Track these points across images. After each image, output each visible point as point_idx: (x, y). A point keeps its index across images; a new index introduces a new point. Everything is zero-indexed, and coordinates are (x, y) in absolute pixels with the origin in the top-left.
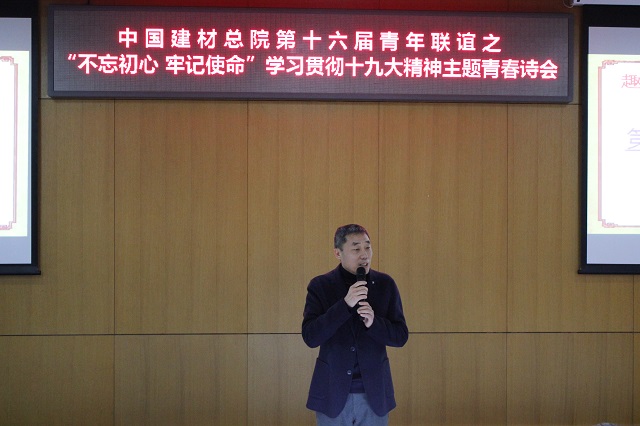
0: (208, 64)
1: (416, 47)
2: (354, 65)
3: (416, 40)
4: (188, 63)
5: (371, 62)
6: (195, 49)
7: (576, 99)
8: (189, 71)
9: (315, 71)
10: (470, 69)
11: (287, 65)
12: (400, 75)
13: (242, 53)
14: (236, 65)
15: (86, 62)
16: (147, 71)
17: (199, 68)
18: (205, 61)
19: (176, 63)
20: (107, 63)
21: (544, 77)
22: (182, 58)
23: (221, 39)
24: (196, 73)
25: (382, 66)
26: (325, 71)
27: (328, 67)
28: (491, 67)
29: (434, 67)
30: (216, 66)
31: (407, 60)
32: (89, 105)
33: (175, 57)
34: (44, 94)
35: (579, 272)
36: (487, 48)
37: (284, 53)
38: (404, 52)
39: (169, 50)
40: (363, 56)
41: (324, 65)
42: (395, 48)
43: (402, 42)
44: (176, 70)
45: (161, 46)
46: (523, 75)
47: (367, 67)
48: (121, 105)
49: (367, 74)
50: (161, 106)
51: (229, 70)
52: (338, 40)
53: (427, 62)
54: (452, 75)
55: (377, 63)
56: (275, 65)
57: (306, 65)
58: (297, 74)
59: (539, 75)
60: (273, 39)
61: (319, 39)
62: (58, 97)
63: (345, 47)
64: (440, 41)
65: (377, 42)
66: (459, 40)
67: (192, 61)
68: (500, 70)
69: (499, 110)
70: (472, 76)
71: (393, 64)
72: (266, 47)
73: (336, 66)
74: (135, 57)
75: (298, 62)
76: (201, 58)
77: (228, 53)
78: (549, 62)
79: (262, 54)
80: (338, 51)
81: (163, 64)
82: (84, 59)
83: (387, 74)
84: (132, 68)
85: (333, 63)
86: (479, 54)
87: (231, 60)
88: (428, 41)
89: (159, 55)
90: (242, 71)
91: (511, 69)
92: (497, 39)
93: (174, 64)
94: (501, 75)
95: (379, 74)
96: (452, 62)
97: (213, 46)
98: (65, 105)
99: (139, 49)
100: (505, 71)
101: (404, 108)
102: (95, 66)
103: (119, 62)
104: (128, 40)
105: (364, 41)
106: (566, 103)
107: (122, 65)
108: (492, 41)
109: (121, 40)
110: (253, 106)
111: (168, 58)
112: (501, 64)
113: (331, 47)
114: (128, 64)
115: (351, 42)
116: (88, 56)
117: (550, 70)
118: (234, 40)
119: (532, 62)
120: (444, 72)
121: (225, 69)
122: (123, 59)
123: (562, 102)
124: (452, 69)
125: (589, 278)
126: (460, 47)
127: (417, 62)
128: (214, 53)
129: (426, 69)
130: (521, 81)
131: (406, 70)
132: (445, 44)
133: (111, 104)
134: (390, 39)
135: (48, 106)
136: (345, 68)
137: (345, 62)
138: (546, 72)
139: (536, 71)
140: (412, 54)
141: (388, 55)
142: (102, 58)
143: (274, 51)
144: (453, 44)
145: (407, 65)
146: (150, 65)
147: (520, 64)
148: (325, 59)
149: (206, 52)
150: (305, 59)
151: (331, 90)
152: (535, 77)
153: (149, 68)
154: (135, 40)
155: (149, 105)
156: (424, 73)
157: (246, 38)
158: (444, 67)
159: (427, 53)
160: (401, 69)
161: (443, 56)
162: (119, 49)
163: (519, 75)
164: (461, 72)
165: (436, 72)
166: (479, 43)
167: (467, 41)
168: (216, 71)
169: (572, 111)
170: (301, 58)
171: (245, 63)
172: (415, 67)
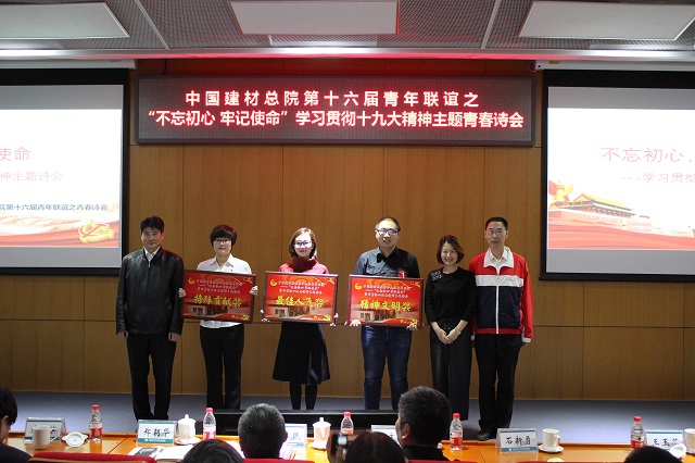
0: (252, 118)
1: (412, 103)
2: (364, 117)
3: (412, 98)
4: (237, 117)
5: (377, 115)
6: (242, 106)
7: (538, 143)
8: (238, 123)
9: (333, 122)
10: (454, 120)
11: (312, 117)
12: (399, 124)
13: (278, 108)
14: (273, 118)
15: (162, 117)
16: (207, 124)
17: (245, 121)
18: (250, 115)
19: (228, 117)
20: (177, 118)
21: (512, 126)
22: (233, 113)
23: (262, 98)
24: (243, 124)
25: (385, 118)
26: (341, 122)
27: (343, 119)
28: (470, 118)
29: (426, 118)
30: (258, 118)
31: (405, 113)
32: (164, 149)
33: (228, 112)
34: (132, 142)
35: (540, 279)
36: (467, 104)
37: (310, 108)
38: (402, 107)
39: (223, 107)
40: (370, 110)
41: (341, 117)
42: (395, 105)
43: (401, 99)
44: (228, 122)
45: (218, 104)
46: (496, 124)
47: (373, 119)
48: (188, 149)
49: (373, 124)
50: (217, 150)
51: (268, 122)
52: (351, 99)
53: (420, 115)
54: (440, 125)
55: (381, 116)
56: (303, 118)
57: (326, 117)
58: (320, 124)
59: (509, 124)
60: (301, 98)
61: (337, 97)
62: (143, 144)
63: (357, 104)
64: (431, 98)
65: (381, 100)
66: (445, 97)
67: (240, 116)
68: (478, 120)
69: (479, 152)
70: (456, 125)
71: (394, 116)
72: (296, 104)
73: (350, 118)
74: (198, 112)
75: (320, 115)
76: (247, 113)
77: (267, 109)
78: (516, 114)
79: (293, 110)
80: (351, 107)
81: (219, 118)
82: (160, 115)
83: (389, 124)
84: (196, 121)
85: (347, 116)
86: (461, 108)
87: (270, 114)
88: (421, 98)
89: (216, 111)
90: (278, 122)
91: (486, 119)
92: (475, 97)
93: (227, 118)
94: (479, 125)
95: (383, 124)
96: (440, 115)
97: (256, 104)
98: (147, 150)
99: (201, 106)
100: (482, 122)
101: (403, 151)
102: (168, 120)
103: (186, 117)
104: (192, 100)
105: (371, 99)
106: (531, 146)
107: (188, 119)
108: (470, 98)
109: (188, 100)
110: (286, 149)
111: (222, 113)
112: (478, 116)
113: (346, 104)
114: (193, 118)
115: (361, 99)
116: (164, 112)
117: (517, 121)
118: (272, 99)
119: (503, 114)
120: (433, 122)
121: (265, 121)
122: (189, 114)
123: (528, 146)
124: (440, 120)
125: (548, 283)
126: (446, 103)
127: (412, 115)
128: (256, 109)
129: (420, 120)
130: (495, 129)
131: (404, 121)
132: (434, 101)
133: (181, 148)
134: (391, 97)
135: (135, 150)
136: (357, 120)
137: (357, 115)
138: (514, 122)
139: (506, 121)
140: (408, 108)
141: (390, 109)
142: (173, 114)
143: (302, 107)
144: (441, 101)
145: (405, 117)
146: (209, 119)
147: (493, 116)
148: (341, 112)
149: (251, 109)
150: (326, 112)
151: (346, 137)
152: (505, 126)
153: (208, 121)
154: (198, 100)
155: (209, 149)
156: (418, 123)
157: (281, 98)
158: (433, 118)
159: (420, 107)
160: (400, 120)
161: (433, 110)
162: (186, 107)
163: (492, 125)
164: (447, 122)
165: (427, 123)
166: (462, 100)
167: (452, 99)
168: (259, 123)
169: (536, 152)
170: (323, 112)
171: (280, 117)
172: (411, 119)
